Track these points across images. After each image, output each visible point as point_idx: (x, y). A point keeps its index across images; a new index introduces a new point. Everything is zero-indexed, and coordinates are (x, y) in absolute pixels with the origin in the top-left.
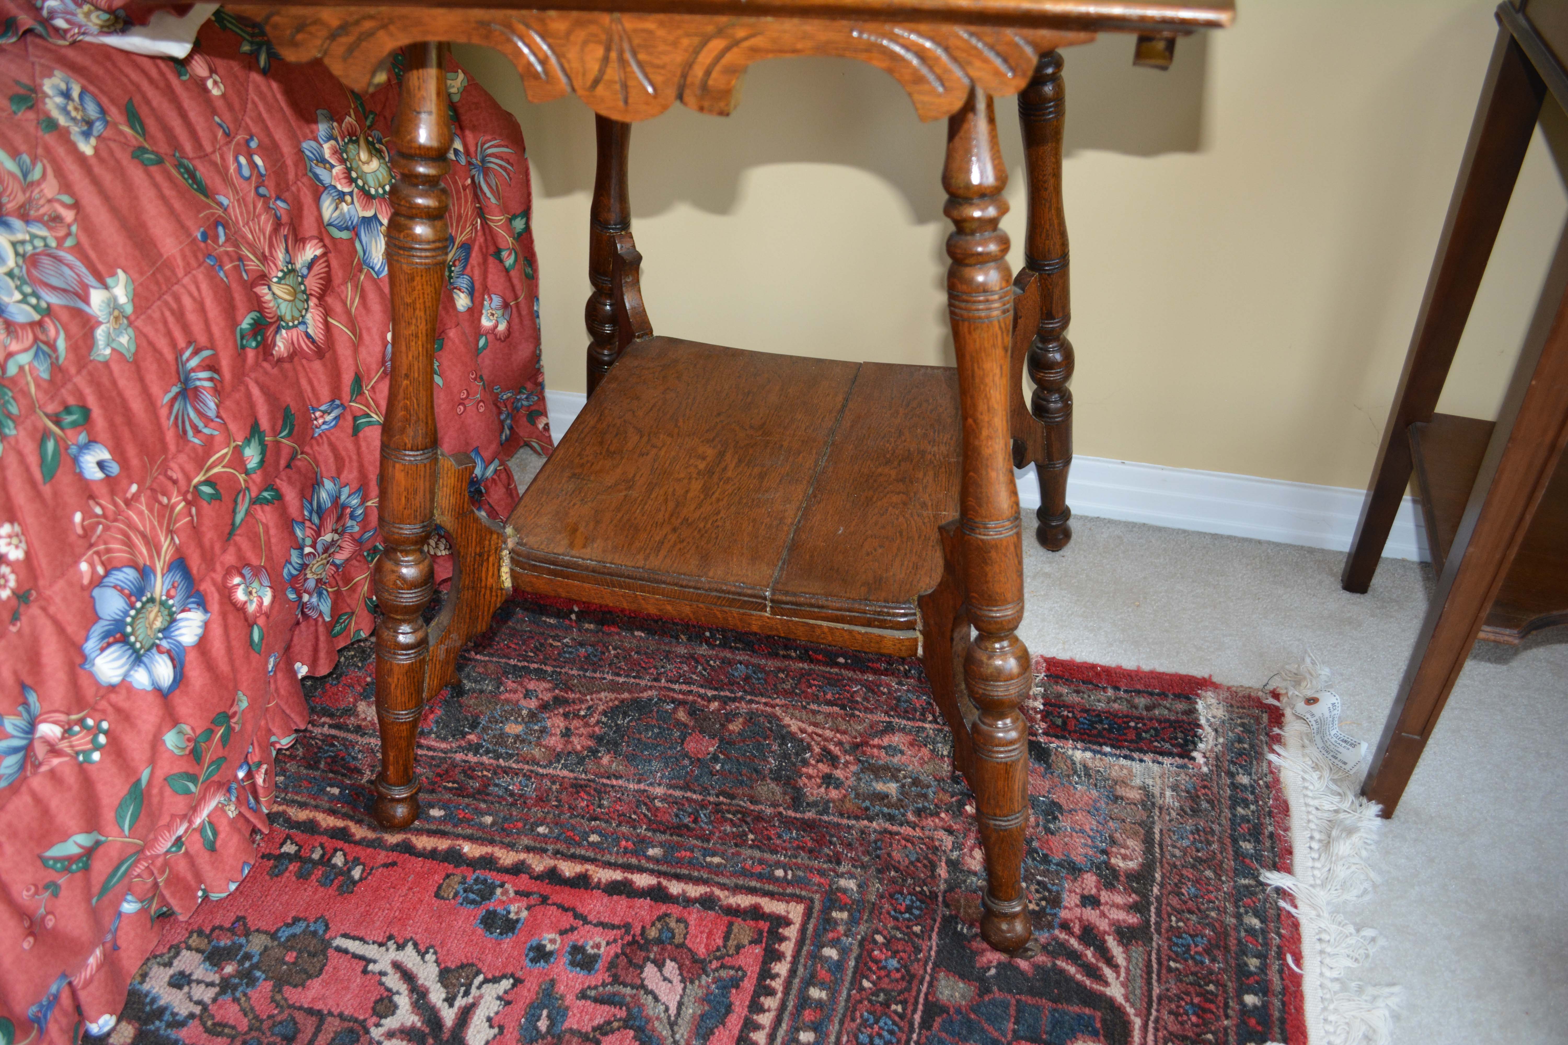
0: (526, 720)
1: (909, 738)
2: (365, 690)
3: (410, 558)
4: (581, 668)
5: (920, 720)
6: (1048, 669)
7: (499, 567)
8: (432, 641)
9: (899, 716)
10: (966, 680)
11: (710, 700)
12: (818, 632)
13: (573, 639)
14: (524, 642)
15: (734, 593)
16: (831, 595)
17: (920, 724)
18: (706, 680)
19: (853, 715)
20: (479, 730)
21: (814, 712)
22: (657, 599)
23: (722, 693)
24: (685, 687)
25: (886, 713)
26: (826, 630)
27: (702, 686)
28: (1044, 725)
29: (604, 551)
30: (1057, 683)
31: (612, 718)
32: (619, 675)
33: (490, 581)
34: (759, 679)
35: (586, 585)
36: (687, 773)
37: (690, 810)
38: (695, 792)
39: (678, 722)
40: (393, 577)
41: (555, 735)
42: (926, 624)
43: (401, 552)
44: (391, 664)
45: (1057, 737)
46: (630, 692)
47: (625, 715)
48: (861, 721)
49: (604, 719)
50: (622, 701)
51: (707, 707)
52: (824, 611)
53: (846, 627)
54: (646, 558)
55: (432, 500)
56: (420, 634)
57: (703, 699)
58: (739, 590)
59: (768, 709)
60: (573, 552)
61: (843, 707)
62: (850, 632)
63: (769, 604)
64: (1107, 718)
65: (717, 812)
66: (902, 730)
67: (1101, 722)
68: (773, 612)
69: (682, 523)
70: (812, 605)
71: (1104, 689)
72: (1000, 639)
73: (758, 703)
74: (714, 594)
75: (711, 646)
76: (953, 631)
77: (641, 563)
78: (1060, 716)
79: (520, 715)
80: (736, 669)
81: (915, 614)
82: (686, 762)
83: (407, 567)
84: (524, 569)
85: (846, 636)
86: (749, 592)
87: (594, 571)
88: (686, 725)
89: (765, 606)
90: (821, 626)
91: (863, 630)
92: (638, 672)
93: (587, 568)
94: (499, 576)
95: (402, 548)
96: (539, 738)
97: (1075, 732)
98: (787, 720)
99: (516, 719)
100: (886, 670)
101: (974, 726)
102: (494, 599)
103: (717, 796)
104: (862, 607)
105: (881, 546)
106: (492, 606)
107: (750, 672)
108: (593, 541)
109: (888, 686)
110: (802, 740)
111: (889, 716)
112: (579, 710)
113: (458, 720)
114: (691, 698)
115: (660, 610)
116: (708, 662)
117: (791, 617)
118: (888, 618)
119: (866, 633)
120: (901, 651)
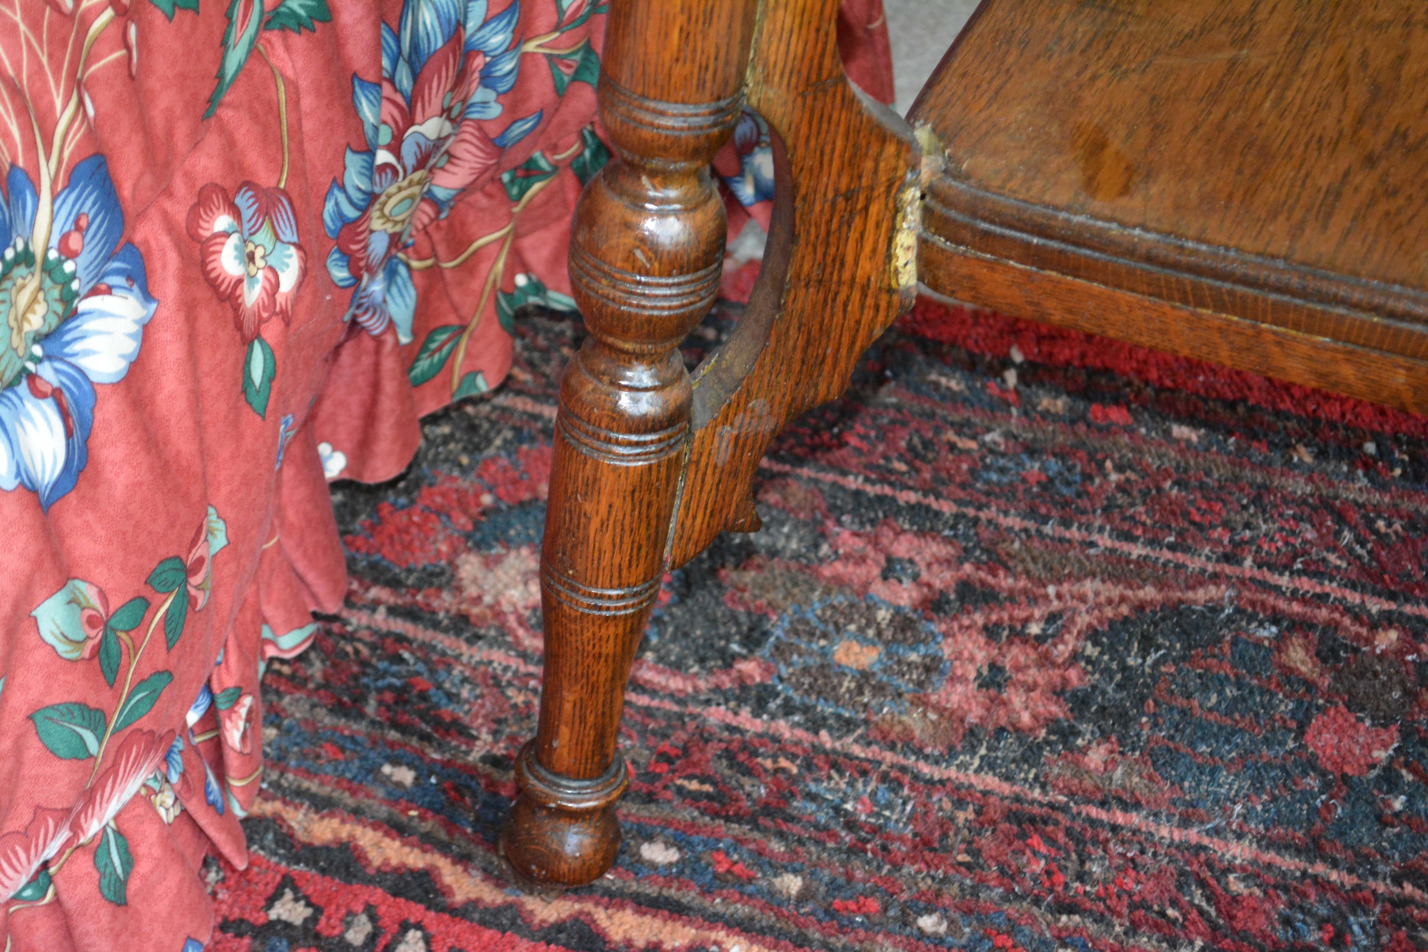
0: (888, 634)
2: (477, 526)
3: (672, 193)
4: (1032, 513)
7: (893, 231)
8: (701, 416)
11: (1375, 624)
13: (1008, 435)
18: (1364, 569)
20: (766, 650)
22: (1315, 346)
23: (1408, 609)
24: (1306, 584)
27: (1354, 586)
29: (1178, 207)
31: (1112, 649)
32: (1129, 537)
33: (866, 266)
35: (1124, 296)
36: (1314, 811)
37: (1323, 911)
38: (1335, 864)
39: (1289, 673)
40: (627, 240)
41: (963, 679)
43: (653, 174)
44: (597, 465)
46: (1161, 585)
47: (1147, 644)
49: (1091, 651)
50: (1140, 607)
51: (1369, 641)
54: (1296, 231)
55: (745, 43)
56: (675, 395)
57: (1357, 618)
60: (1097, 205)
65: (1397, 923)
69: (1389, 145)
75: (1380, 482)
77: (1281, 245)
79: (871, 621)
82: (1312, 782)
83: (662, 215)
84: (958, 241)
87: (1149, 259)
88: (1310, 685)
92: (1180, 534)
93: (1130, 252)
94: (889, 257)
95: (656, 163)
96: (920, 684)
99: (861, 630)
102: (869, 313)
103: (1397, 881)
106: (862, 333)
108: (1149, 176)
112: (1026, 621)
113: (714, 622)
114: (1323, 613)
115: (1321, 376)
116: (1370, 523)
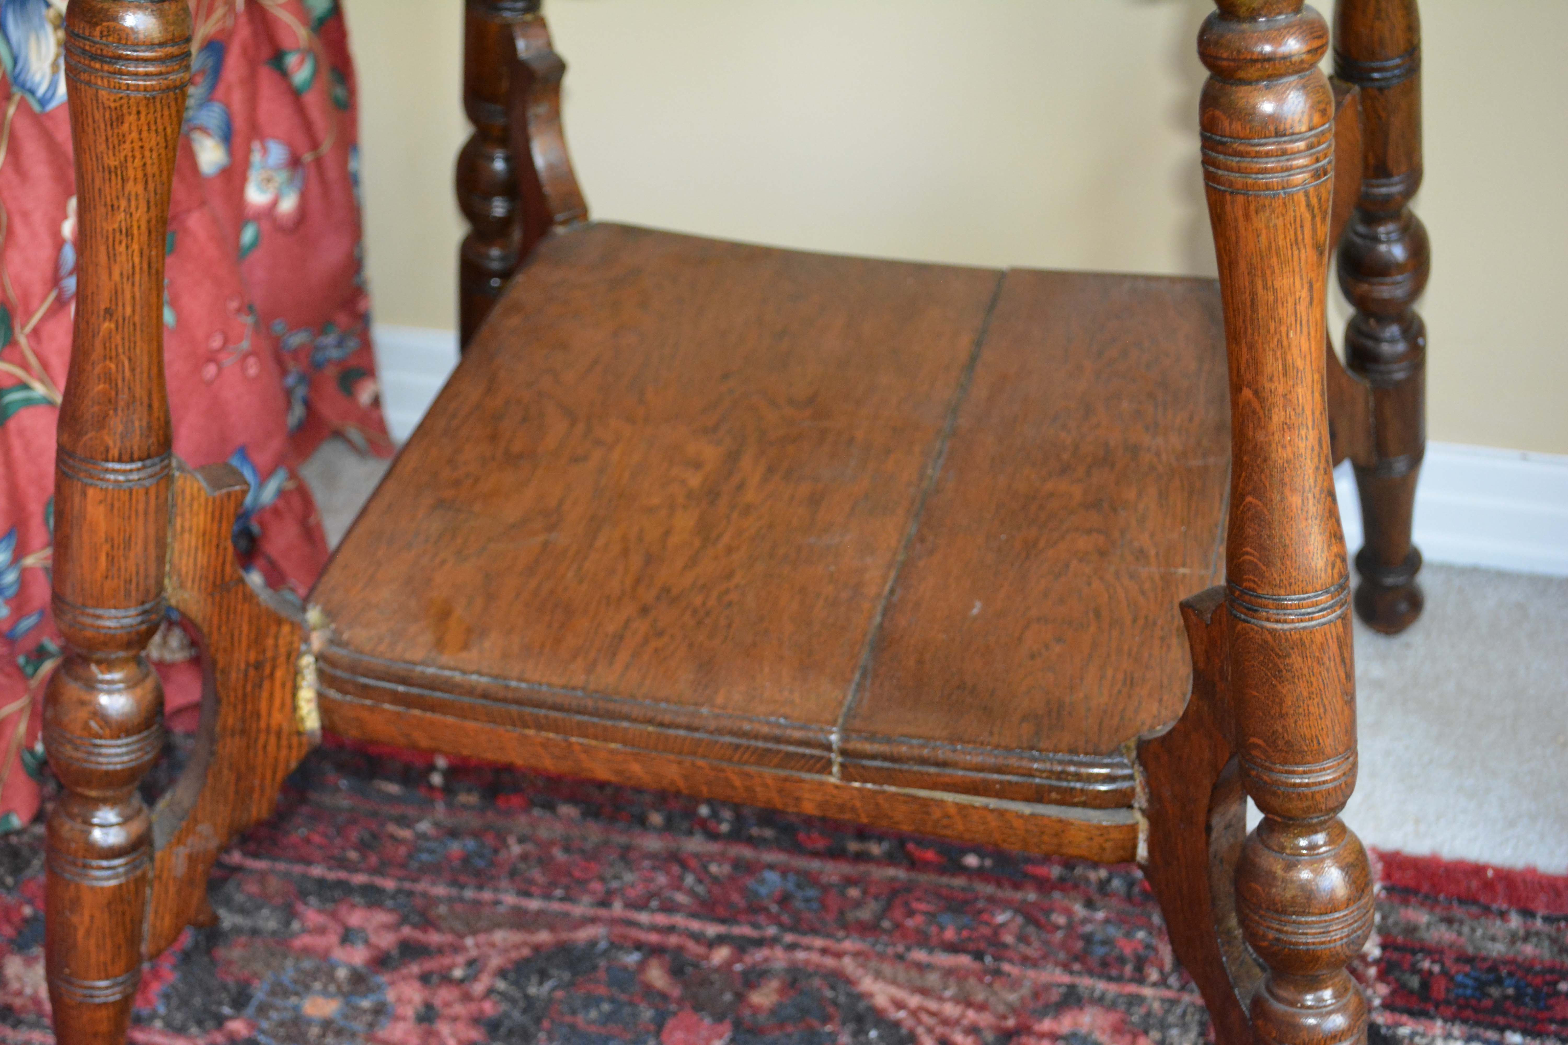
0: (346, 988)
1: (1113, 1018)
2: (20, 932)
3: (117, 676)
4: (454, 882)
5: (1132, 980)
6: (1387, 875)
7: (295, 689)
8: (160, 839)
9: (1091, 973)
10: (1239, 911)
11: (711, 944)
12: (937, 813)
13: (437, 824)
14: (341, 831)
15: (766, 738)
16: (961, 740)
17: (1132, 988)
18: (703, 903)
19: (997, 973)
20: (250, 1010)
21: (921, 967)
22: (612, 752)
23: (735, 930)
24: (660, 919)
25: (1066, 967)
26: (953, 811)
27: (695, 916)
28: (1383, 989)
29: (505, 656)
30: (1405, 902)
31: (516, 983)
32: (527, 894)
33: (277, 718)
34: (807, 900)
35: (470, 725)
39: (649, 990)
40: (82, 714)
41: (404, 1018)
42: (1154, 797)
43: (99, 663)
44: (78, 887)
45: (1412, 1013)
46: (552, 928)
47: (543, 975)
48: (1015, 984)
49: (501, 985)
50: (537, 948)
51: (707, 958)
52: (949, 771)
53: (993, 803)
54: (590, 669)
55: (161, 560)
56: (137, 827)
57: (697, 941)
58: (777, 732)
59: (829, 962)
60: (445, 659)
61: (978, 956)
62: (1001, 813)
63: (836, 758)
64: (1511, 974)
66: (1100, 1001)
67: (1499, 981)
68: (847, 775)
69: (658, 598)
70: (923, 761)
71: (1503, 915)
72: (1312, 830)
73: (808, 948)
74: (728, 739)
75: (713, 836)
76: (1210, 811)
77: (579, 679)
78: (1414, 970)
79: (333, 978)
80: (763, 881)
81: (1131, 777)
83: (110, 692)
84: (346, 693)
85: (993, 822)
86: (798, 734)
87: (485, 696)
88: (664, 996)
89: (829, 763)
90: (941, 803)
91: (1026, 809)
92: (567, 888)
93: (470, 691)
94: (295, 708)
95: (99, 655)
96: (371, 1025)
97: (1448, 1003)
98: (867, 984)
99: (325, 987)
100: (1062, 880)
101: (1257, 1003)
102: (284, 752)
104: (1025, 763)
105: (1059, 640)
106: (281, 766)
107: (790, 886)
108: (484, 633)
109: (1068, 912)
110: (897, 1024)
111: (1071, 973)
112: (451, 968)
113: (208, 992)
114: (673, 940)
115: (618, 773)
116: (705, 868)
117: (881, 784)
118: (1078, 785)
119: (1033, 815)
120: (1103, 849)
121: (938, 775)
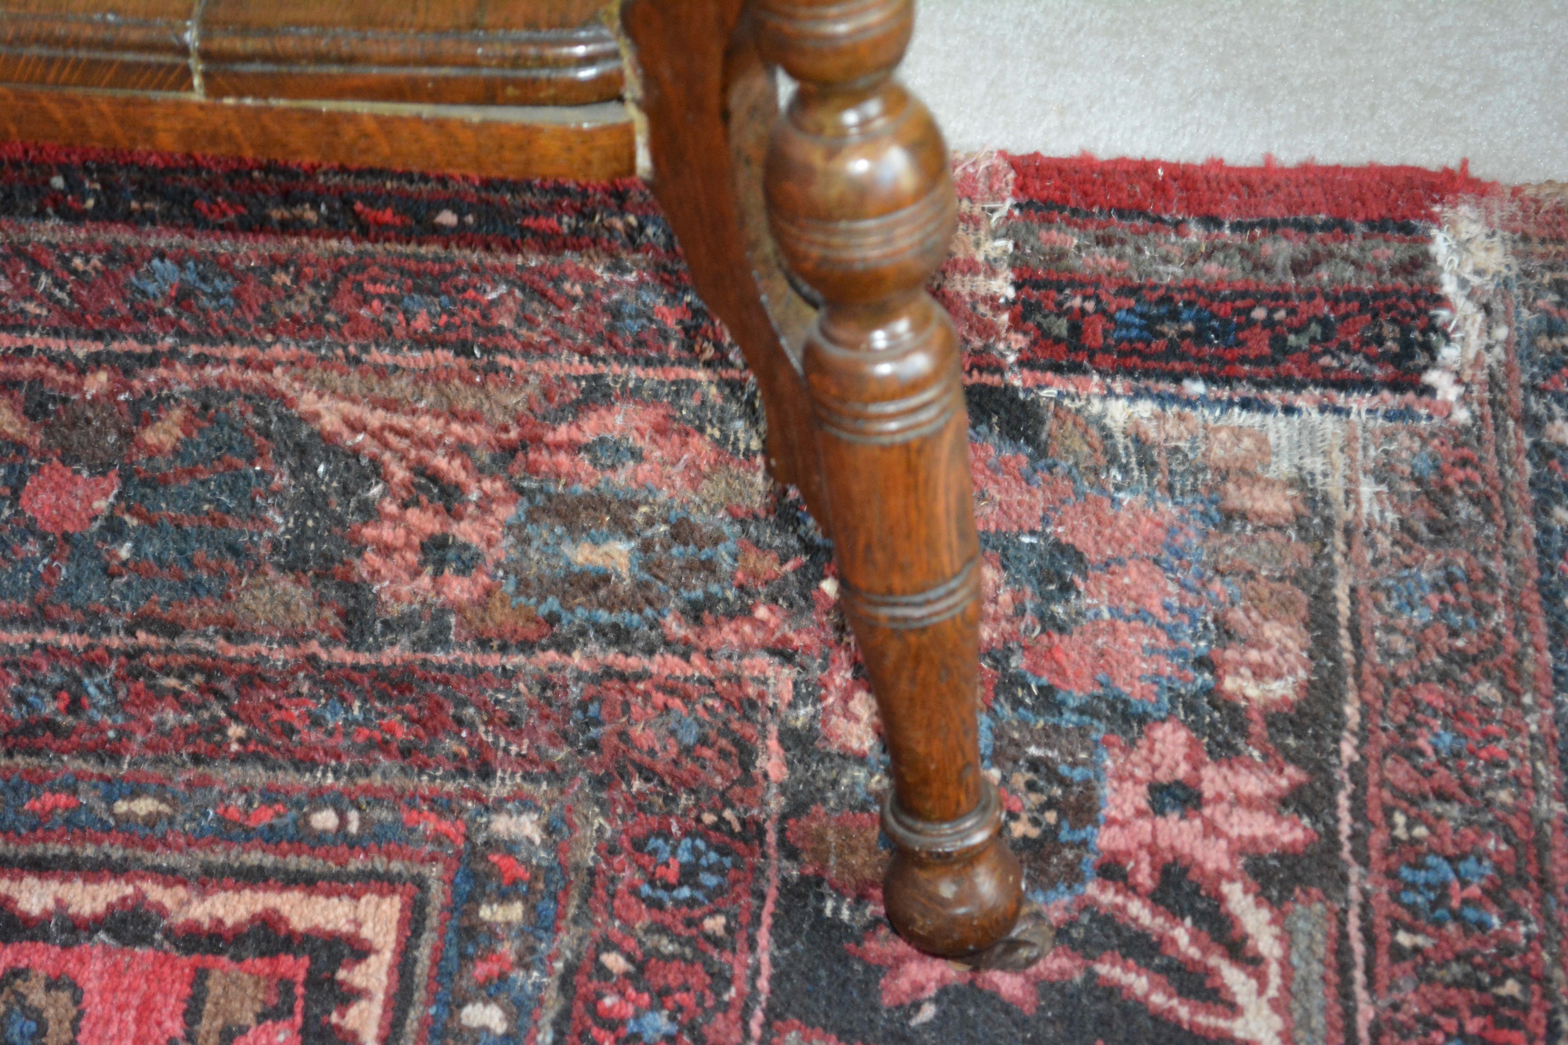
1: (654, 415)
5: (680, 361)
6: (1021, 187)
9: (621, 357)
10: (774, 226)
11: (81, 370)
12: (349, 133)
15: (91, 44)
16: (371, 22)
17: (682, 372)
18: (67, 314)
19: (492, 369)
21: (383, 372)
23: (116, 346)
24: (5, 340)
25: (586, 352)
26: (371, 126)
27: (56, 333)
28: (1019, 341)
30: (1049, 222)
34: (217, 296)
36: (37, 577)
37: (56, 679)
38: (65, 628)
42: (650, 79)
45: (1058, 369)
48: (518, 382)
51: (78, 388)
52: (358, 70)
53: (427, 110)
57: (63, 366)
58: (107, 35)
59: (253, 376)
61: (463, 349)
62: (440, 124)
63: (197, 66)
64: (1189, 304)
65: (134, 675)
66: (633, 394)
67: (1174, 316)
68: (214, 89)
71: (1178, 226)
72: (856, 98)
73: (223, 361)
74: (34, 51)
75: (74, 217)
76: (725, 89)
78: (1061, 311)
80: (151, 274)
81: (615, 55)
82: (33, 547)
85: (432, 139)
86: (135, 36)
88: (20, 447)
89: (187, 73)
90: (353, 118)
91: (474, 115)
97: (1106, 350)
98: (308, 401)
100: (576, 232)
101: (810, 352)
103: (131, 632)
104: (465, 48)
107: (191, 277)
109: (586, 277)
110: (355, 453)
111: (594, 359)
114: (27, 368)
116: (66, 263)
117: (266, 98)
118: (544, 73)
119: (485, 125)
120: (588, 163)
121: (345, 76)
